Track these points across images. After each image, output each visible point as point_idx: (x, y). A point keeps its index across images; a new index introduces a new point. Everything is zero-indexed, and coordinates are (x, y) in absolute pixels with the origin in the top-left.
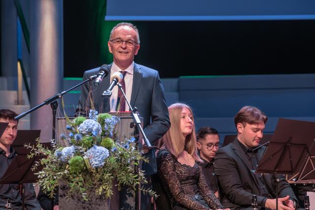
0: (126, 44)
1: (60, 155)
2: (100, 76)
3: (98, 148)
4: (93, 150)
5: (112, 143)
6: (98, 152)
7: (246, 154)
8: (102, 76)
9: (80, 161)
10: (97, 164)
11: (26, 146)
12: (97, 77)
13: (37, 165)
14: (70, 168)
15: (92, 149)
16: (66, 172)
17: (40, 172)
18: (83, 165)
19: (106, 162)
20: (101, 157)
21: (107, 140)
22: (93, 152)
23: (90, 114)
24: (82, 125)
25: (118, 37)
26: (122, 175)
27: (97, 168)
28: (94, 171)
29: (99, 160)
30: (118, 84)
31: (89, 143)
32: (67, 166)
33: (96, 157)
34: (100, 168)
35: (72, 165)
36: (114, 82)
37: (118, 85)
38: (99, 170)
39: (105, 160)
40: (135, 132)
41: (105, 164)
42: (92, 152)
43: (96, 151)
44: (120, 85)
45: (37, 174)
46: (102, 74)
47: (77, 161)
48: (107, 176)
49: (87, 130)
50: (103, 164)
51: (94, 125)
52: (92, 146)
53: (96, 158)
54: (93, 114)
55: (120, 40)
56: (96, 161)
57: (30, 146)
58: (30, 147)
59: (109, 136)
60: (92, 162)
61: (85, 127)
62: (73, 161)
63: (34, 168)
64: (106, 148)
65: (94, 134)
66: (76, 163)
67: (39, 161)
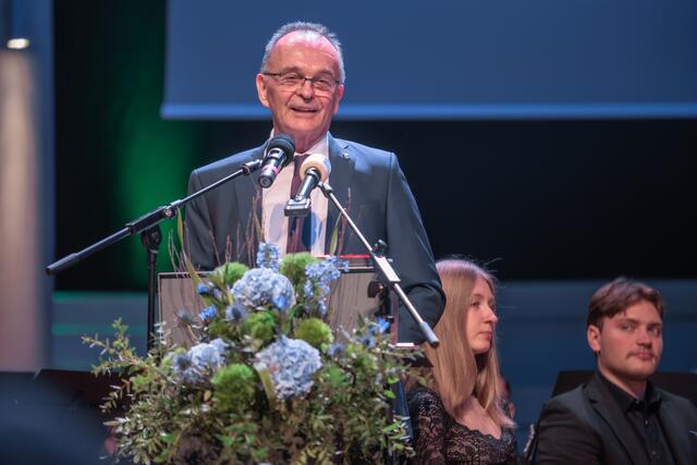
0: (312, 86)
1: (184, 363)
2: (273, 161)
3: (291, 343)
4: (278, 349)
5: (326, 333)
6: (293, 354)
7: (626, 414)
8: (278, 160)
9: (244, 377)
10: (289, 389)
11: (88, 340)
12: (264, 164)
13: (115, 394)
14: (214, 399)
15: (276, 347)
16: (205, 408)
17: (122, 420)
18: (251, 390)
19: (317, 380)
20: (301, 369)
21: (315, 326)
22: (279, 355)
23: (260, 256)
24: (240, 283)
25: (291, 66)
26: (359, 420)
27: (289, 401)
28: (283, 408)
29: (297, 376)
30: (320, 183)
31: (265, 330)
32: (207, 394)
33: (288, 368)
34: (297, 398)
35: (221, 389)
36: (310, 178)
37: (323, 188)
38: (295, 404)
39: (315, 377)
40: (381, 307)
41: (314, 388)
42: (274, 354)
43: (288, 351)
44: (328, 187)
45: (113, 423)
46: (276, 155)
47: (236, 377)
48: (318, 421)
49: (258, 296)
50: (307, 387)
51: (275, 283)
52: (273, 340)
53: (289, 372)
54: (267, 255)
55: (296, 75)
56: (286, 378)
57: (99, 340)
58: (100, 343)
59: (317, 314)
60: (277, 383)
61: (250, 289)
62: (224, 378)
63: (109, 404)
64: (311, 344)
65: (280, 305)
66: (232, 384)
67: (121, 384)
